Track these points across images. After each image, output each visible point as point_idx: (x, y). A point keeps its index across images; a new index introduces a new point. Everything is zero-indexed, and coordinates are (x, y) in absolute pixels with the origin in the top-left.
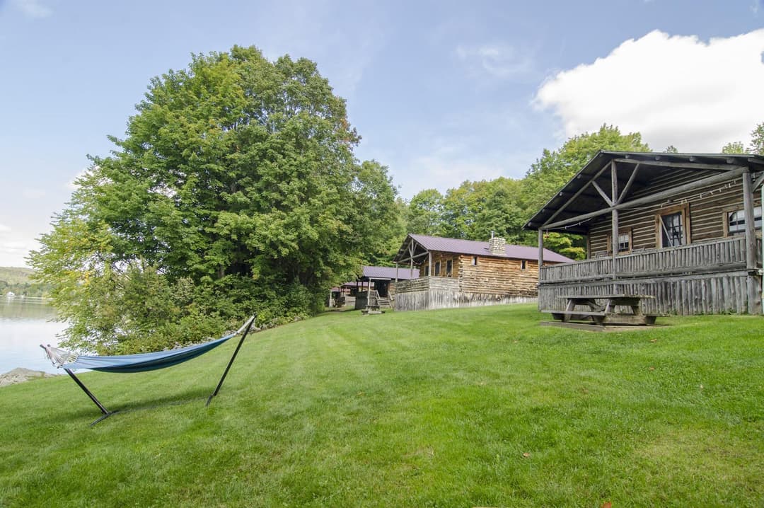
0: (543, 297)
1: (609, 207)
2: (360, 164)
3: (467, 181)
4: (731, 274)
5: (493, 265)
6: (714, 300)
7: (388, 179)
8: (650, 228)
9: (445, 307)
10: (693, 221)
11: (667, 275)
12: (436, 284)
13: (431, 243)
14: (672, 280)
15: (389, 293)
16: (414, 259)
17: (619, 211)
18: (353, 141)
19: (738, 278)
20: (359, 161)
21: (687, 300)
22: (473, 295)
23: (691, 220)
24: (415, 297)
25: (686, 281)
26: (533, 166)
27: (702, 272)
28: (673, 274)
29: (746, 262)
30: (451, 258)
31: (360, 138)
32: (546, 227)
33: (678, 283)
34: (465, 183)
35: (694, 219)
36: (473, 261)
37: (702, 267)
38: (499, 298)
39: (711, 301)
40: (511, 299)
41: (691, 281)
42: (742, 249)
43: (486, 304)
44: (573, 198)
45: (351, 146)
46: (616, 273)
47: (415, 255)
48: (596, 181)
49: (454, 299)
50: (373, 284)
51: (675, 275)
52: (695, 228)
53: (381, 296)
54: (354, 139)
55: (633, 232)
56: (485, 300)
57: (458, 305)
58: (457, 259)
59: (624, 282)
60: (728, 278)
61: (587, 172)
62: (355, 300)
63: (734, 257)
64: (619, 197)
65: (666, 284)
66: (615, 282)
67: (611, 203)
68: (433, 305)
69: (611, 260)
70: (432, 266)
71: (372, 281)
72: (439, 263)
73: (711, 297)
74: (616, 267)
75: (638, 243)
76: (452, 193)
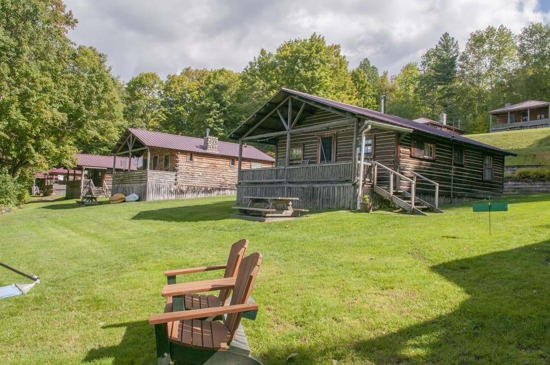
0: (240, 194)
1: (286, 130)
2: (76, 47)
3: (189, 68)
4: (344, 184)
5: (206, 161)
6: (336, 200)
7: (107, 69)
8: (314, 146)
9: (162, 198)
10: (338, 144)
11: (314, 182)
12: (154, 177)
13: (150, 137)
14: (317, 186)
15: (105, 183)
16: (132, 153)
17: (291, 134)
18: (68, 23)
19: (348, 187)
20: (75, 45)
21: (323, 200)
22: (188, 188)
23: (337, 143)
24: (133, 188)
25: (323, 188)
26: (251, 63)
27: (332, 182)
28: (318, 182)
29: (351, 178)
30: (168, 154)
31: (76, 21)
32: (245, 139)
33: (319, 189)
34: (187, 69)
35: (339, 143)
36: (189, 157)
37: (331, 179)
38: (210, 190)
39: (334, 201)
40: (221, 191)
41: (325, 187)
42: (351, 170)
43: (199, 196)
44: (265, 119)
45: (67, 28)
46: (287, 178)
47: (134, 148)
48: (279, 109)
49: (171, 192)
50: (86, 172)
51: (318, 183)
52: (339, 149)
53: (95, 186)
54: (69, 21)
55: (304, 147)
56: (199, 192)
57: (173, 197)
58: (174, 155)
59: (291, 185)
60: (343, 187)
61: (273, 101)
62: (65, 189)
63: (347, 174)
64: (292, 123)
65: (313, 188)
66: (286, 185)
67: (287, 127)
68: (151, 197)
69: (284, 169)
70: (151, 160)
71: (86, 169)
72: (157, 157)
73: (334, 199)
74: (287, 174)
75: (307, 155)
76: (172, 79)
